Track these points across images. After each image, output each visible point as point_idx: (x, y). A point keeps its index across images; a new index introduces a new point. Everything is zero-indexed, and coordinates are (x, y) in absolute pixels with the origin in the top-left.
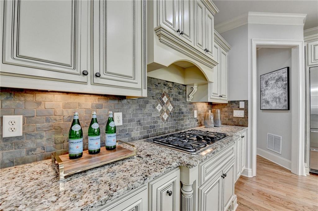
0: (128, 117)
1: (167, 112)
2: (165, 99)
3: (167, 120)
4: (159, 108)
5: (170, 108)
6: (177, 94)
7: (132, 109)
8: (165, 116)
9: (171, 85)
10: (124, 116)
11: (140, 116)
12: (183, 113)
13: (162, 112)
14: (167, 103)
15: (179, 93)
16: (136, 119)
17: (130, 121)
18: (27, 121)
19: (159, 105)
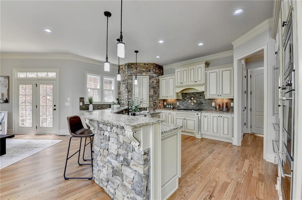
0: (180, 103)
1: (193, 103)
2: (192, 99)
3: (193, 105)
4: (190, 101)
5: (195, 101)
6: (199, 96)
7: (181, 102)
8: (192, 104)
9: (195, 93)
10: (179, 103)
11: (183, 103)
12: (203, 103)
13: (191, 102)
14: (193, 100)
15: (200, 96)
16: (182, 104)
17: (181, 104)
18: (166, 103)
19: (190, 100)
